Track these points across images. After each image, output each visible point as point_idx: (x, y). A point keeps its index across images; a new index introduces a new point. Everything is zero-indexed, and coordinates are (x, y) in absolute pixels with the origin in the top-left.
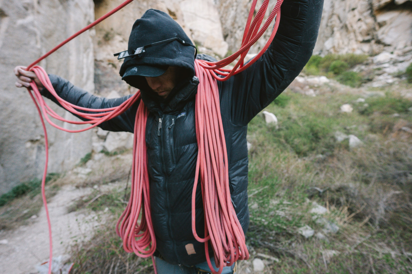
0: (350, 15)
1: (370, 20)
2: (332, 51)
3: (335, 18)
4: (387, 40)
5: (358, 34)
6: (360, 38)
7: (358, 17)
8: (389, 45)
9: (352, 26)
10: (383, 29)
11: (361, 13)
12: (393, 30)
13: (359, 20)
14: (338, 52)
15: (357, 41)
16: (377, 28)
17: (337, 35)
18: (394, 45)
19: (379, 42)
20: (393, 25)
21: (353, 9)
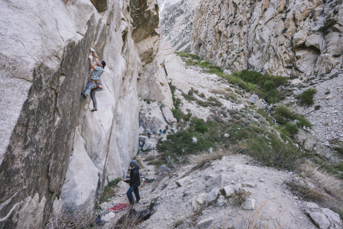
0: (279, 49)
1: (291, 54)
2: (268, 71)
3: (271, 48)
4: (301, 69)
5: (284, 62)
6: (286, 65)
7: (284, 50)
8: (302, 72)
9: (280, 56)
10: (299, 61)
11: (287, 48)
12: (304, 62)
13: (285, 52)
14: (272, 73)
15: (283, 66)
16: (296, 59)
17: (272, 61)
18: (305, 73)
19: (297, 69)
20: (305, 59)
21: (282, 45)
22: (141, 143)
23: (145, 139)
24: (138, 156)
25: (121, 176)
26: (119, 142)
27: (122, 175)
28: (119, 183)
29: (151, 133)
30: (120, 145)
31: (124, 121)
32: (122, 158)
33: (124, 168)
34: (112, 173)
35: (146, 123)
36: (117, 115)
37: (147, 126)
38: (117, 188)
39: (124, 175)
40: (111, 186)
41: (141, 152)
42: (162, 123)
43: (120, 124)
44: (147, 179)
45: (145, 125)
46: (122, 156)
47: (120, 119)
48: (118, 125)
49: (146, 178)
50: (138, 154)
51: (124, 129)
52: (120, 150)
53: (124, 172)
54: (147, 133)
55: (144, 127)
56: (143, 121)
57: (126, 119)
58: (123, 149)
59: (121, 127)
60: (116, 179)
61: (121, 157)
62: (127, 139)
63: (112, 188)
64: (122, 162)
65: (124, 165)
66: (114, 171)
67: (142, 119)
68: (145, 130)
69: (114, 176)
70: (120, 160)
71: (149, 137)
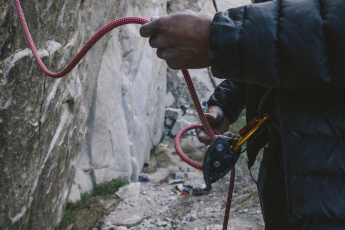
22: (169, 122)
23: (176, 113)
24: (162, 144)
25: (126, 174)
26: (127, 98)
27: (131, 173)
28: (121, 189)
29: (187, 106)
30: (129, 106)
31: (141, 57)
32: (131, 136)
33: (135, 159)
34: (105, 164)
35: (178, 88)
36: (127, 38)
37: (179, 93)
38: (114, 201)
39: (134, 175)
40: (99, 194)
41: (167, 137)
42: (208, 90)
43: (130, 60)
44: (189, 187)
45: (176, 92)
46: (133, 132)
47: (132, 47)
48: (127, 63)
49: (187, 183)
50: (162, 140)
51: (139, 75)
52: (129, 116)
53: (134, 168)
54: (179, 106)
55: (174, 95)
56: (172, 84)
57: (144, 56)
58: (135, 117)
59: (133, 67)
60: (114, 180)
61: (129, 132)
62: (146, 97)
63: (102, 201)
64: (131, 143)
65: (135, 151)
66: (111, 161)
67: (171, 80)
68: (176, 101)
69: (111, 172)
70: (127, 138)
71: (185, 113)
